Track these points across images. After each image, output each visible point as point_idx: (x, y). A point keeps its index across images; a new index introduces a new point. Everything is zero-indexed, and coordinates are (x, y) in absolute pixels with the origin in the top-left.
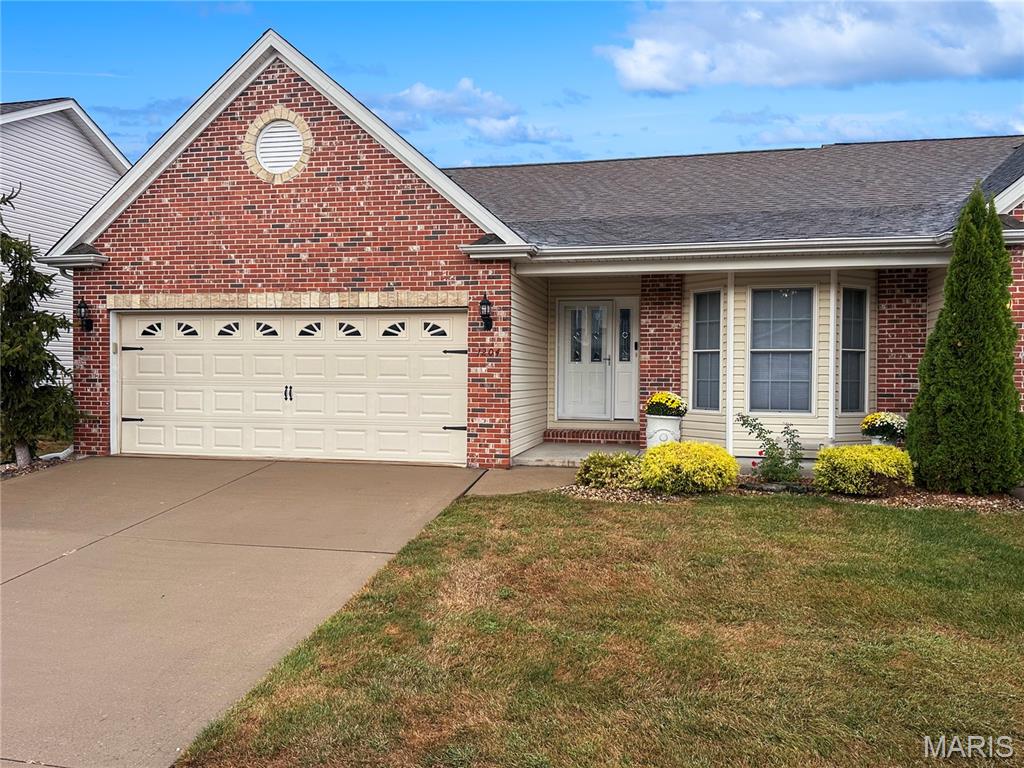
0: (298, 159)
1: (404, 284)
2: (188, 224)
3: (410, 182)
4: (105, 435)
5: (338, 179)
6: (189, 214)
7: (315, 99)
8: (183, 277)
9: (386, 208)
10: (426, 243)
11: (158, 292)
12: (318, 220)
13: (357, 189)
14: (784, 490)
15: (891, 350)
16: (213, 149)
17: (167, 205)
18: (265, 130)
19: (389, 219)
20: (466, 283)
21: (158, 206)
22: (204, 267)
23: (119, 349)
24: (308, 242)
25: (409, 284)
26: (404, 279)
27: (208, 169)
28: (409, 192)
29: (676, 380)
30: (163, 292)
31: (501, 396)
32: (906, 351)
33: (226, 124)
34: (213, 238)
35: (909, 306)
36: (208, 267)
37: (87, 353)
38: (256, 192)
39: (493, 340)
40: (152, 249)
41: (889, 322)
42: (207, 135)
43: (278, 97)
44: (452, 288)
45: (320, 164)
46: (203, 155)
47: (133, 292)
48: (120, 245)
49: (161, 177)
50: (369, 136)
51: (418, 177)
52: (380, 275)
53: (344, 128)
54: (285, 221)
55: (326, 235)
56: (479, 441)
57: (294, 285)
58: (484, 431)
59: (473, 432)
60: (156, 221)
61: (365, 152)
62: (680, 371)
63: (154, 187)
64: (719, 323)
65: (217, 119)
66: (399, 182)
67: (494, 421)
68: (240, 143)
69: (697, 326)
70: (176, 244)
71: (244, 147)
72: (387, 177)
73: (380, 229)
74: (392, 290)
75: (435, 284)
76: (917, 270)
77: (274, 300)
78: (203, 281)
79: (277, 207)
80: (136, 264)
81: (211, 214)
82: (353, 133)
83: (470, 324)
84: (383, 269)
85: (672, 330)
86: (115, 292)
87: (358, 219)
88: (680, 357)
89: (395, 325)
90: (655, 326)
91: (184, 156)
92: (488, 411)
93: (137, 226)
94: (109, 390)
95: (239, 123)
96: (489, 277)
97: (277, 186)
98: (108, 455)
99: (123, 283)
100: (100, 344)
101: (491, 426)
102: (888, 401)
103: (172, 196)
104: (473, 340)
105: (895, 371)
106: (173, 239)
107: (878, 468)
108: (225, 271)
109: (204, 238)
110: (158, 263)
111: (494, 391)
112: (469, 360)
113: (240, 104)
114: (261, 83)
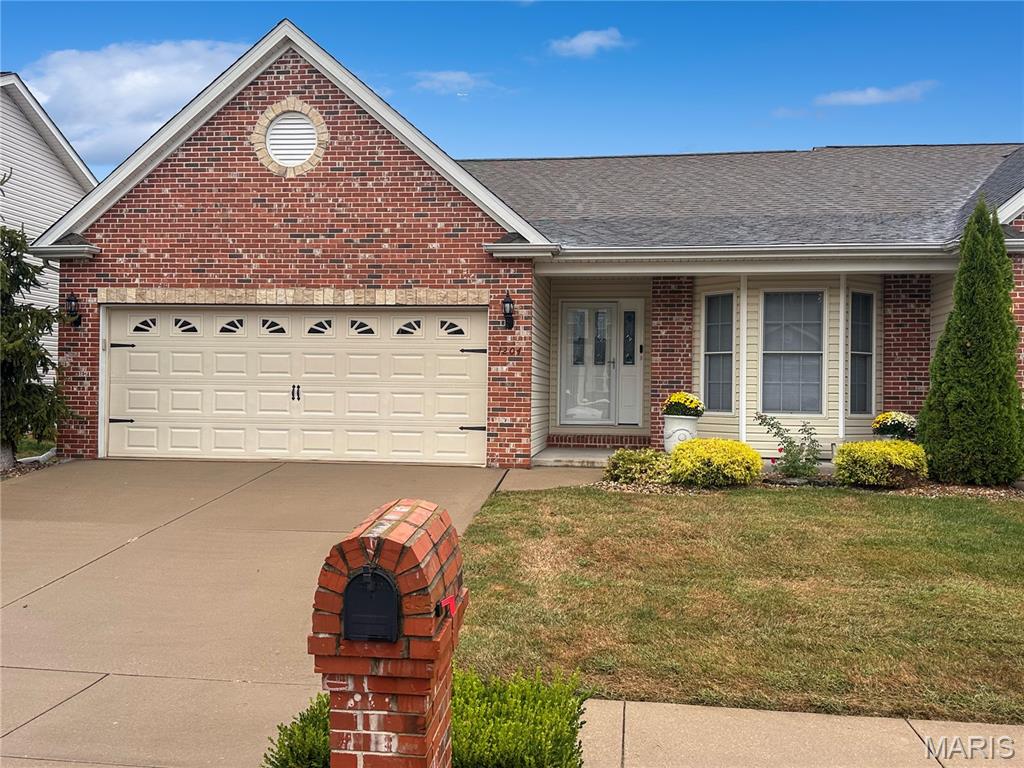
0: (312, 152)
1: (423, 282)
2: (191, 216)
3: (430, 179)
4: (93, 437)
5: (355, 174)
6: (192, 206)
7: (330, 92)
8: (184, 271)
9: (405, 205)
10: (446, 241)
11: (156, 286)
12: (333, 216)
13: (375, 185)
14: (806, 484)
15: (897, 353)
16: (220, 139)
17: (168, 196)
18: (276, 122)
19: (407, 215)
20: (487, 282)
21: (157, 196)
22: (209, 261)
23: (108, 345)
24: (322, 238)
25: (428, 282)
26: (422, 277)
27: (213, 160)
28: (428, 189)
29: (687, 383)
30: (162, 286)
31: (523, 395)
32: (911, 354)
33: (233, 113)
34: (219, 231)
35: (914, 311)
36: (213, 261)
37: (74, 350)
38: (267, 185)
39: (514, 338)
40: (150, 241)
41: (895, 326)
42: (213, 124)
43: (290, 88)
44: (473, 287)
45: (335, 159)
46: (208, 145)
47: (127, 286)
48: (113, 236)
49: (161, 165)
50: (388, 132)
51: (437, 174)
52: (398, 272)
53: (362, 123)
54: (298, 216)
55: (341, 231)
56: (499, 440)
57: (306, 281)
58: (504, 430)
59: (493, 432)
60: (154, 211)
61: (384, 148)
62: (691, 374)
63: (153, 176)
64: (731, 325)
65: (225, 108)
66: (419, 179)
67: (515, 420)
68: (250, 133)
69: (708, 329)
70: (177, 236)
71: (254, 138)
72: (407, 174)
73: (398, 226)
74: (411, 287)
75: (455, 282)
76: (921, 276)
77: (286, 296)
78: (207, 276)
79: (290, 201)
80: (132, 256)
81: (216, 206)
82: (371, 128)
83: (491, 323)
84: (401, 266)
85: (683, 332)
86: (107, 286)
87: (375, 215)
88: (691, 360)
89: (410, 323)
90: (666, 328)
91: (187, 145)
92: (509, 410)
93: (134, 216)
94: (98, 389)
95: (248, 113)
96: (511, 276)
97: (290, 180)
98: (96, 459)
99: (117, 276)
100: (89, 340)
101: (512, 425)
102: (894, 403)
103: (172, 186)
104: (494, 339)
105: (901, 374)
106: (174, 231)
107: (896, 460)
108: (231, 266)
109: (209, 231)
110: (156, 256)
111: (515, 390)
112: (490, 359)
113: (250, 93)
114: (273, 73)
